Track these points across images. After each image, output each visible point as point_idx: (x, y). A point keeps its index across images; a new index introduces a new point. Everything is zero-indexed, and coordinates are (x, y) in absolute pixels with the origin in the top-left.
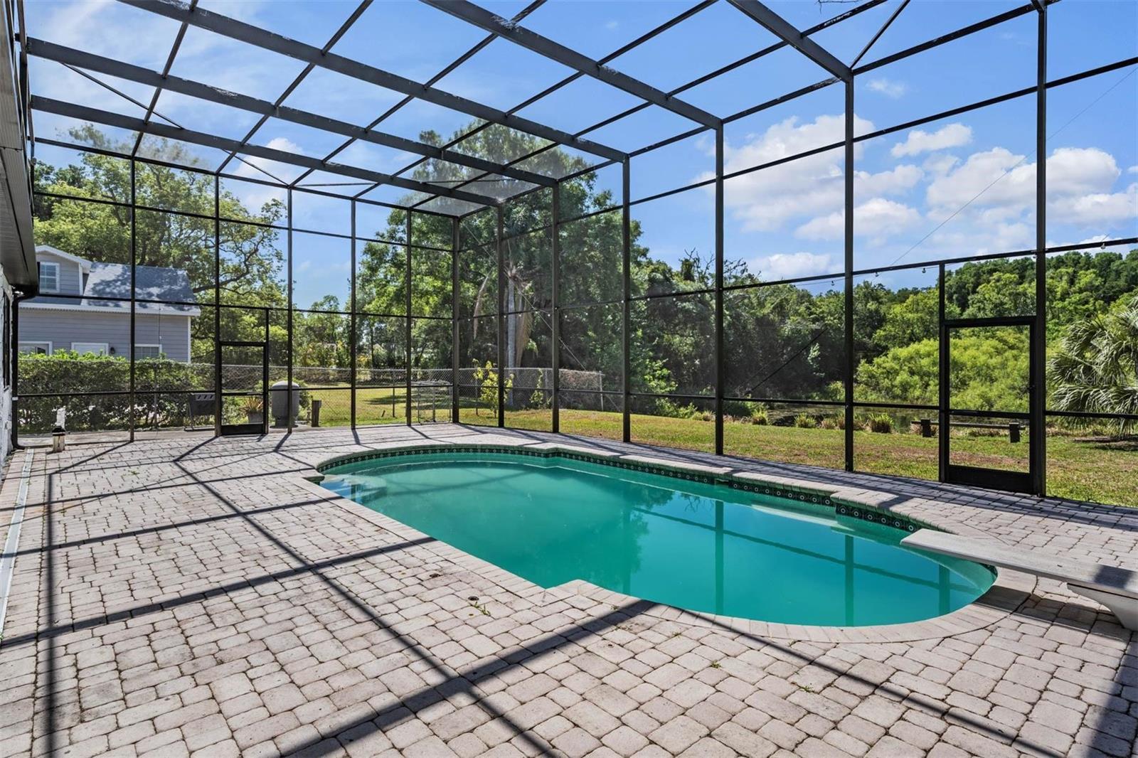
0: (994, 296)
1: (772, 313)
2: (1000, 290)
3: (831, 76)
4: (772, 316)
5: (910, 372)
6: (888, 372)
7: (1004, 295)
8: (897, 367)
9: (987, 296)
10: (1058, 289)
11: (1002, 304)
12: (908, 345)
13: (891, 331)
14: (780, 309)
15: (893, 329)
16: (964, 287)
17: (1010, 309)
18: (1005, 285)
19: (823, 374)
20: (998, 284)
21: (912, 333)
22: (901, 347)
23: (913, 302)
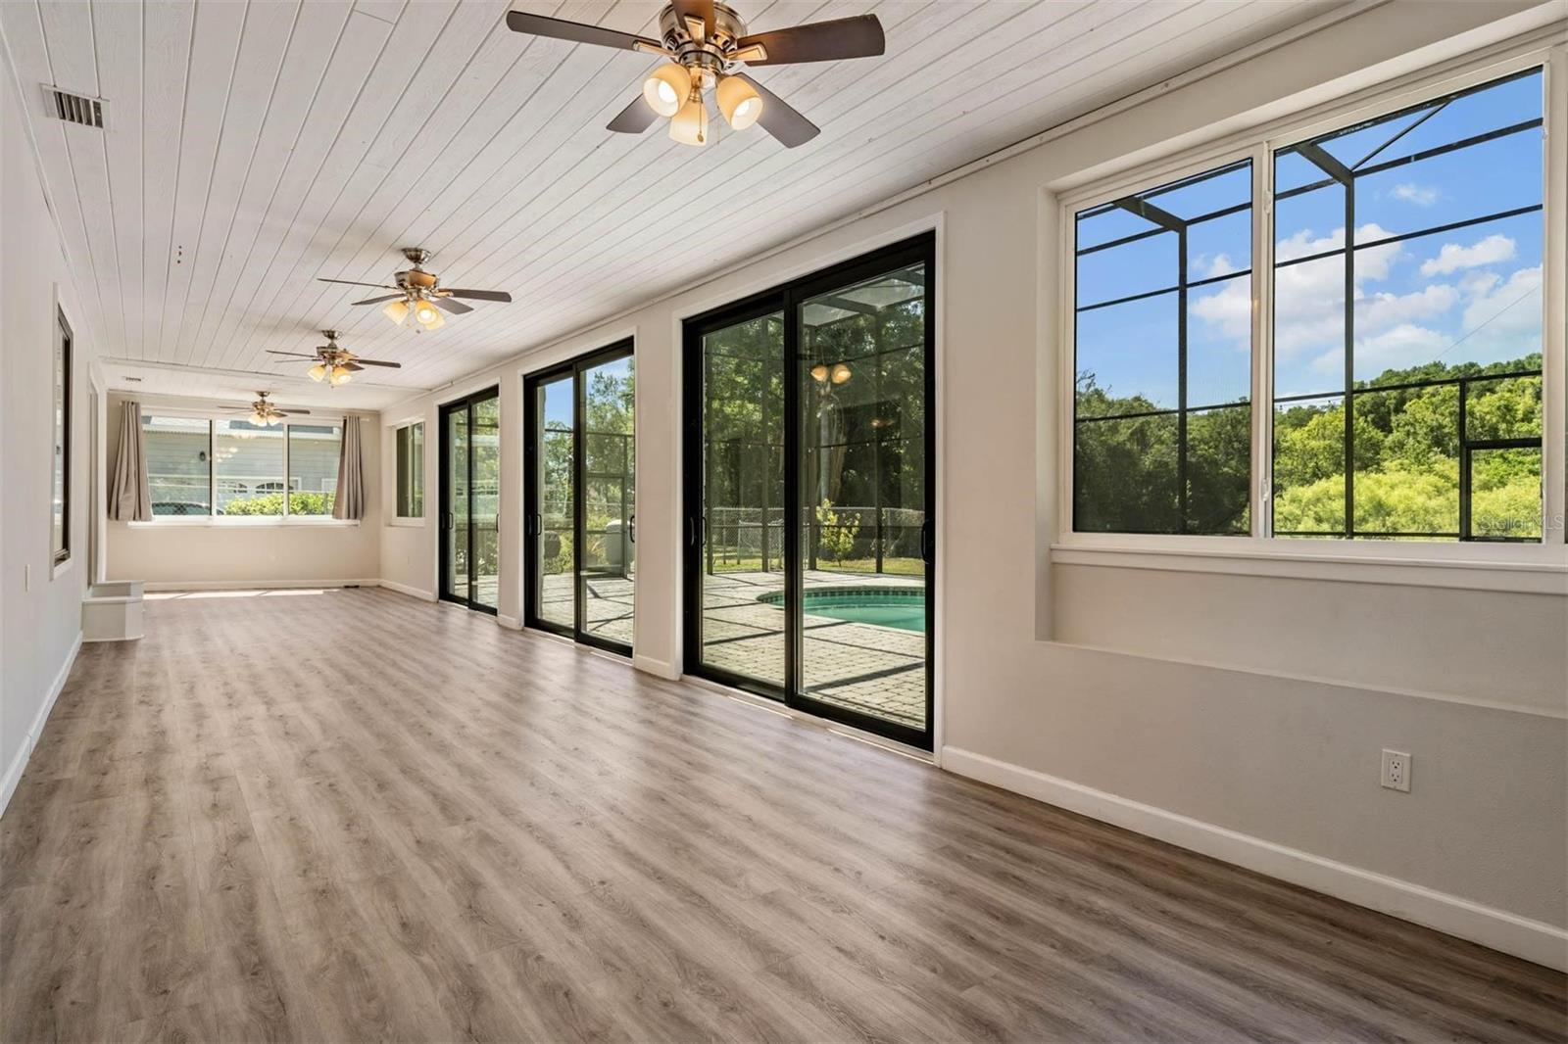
0: (1430, 418)
1: (1129, 440)
2: (1436, 408)
3: (1328, 177)
4: (1128, 445)
5: (1316, 519)
6: (1286, 519)
7: (1442, 415)
8: (1298, 512)
9: (1418, 416)
10: (1518, 407)
11: (1441, 427)
12: (1310, 482)
13: (1286, 465)
14: (1140, 436)
15: (1290, 462)
16: (1383, 404)
17: (1451, 434)
18: (1444, 401)
19: (1197, 522)
20: (1434, 399)
21: (1317, 467)
22: (1303, 485)
23: (1318, 424)
